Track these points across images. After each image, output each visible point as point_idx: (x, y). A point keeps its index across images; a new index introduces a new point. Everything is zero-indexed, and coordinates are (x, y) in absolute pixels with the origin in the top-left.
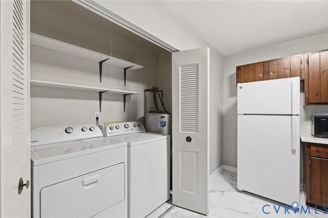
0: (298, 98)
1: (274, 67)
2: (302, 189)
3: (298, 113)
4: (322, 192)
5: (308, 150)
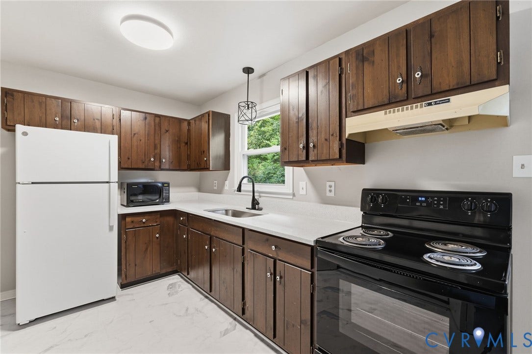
1: (78, 111)
3: (115, 180)
5: (123, 222)
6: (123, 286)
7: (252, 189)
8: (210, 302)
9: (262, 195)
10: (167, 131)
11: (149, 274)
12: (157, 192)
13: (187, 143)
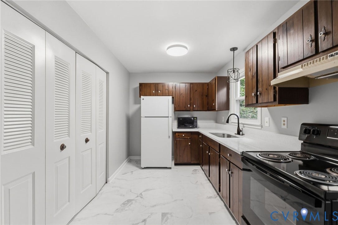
0: (171, 107)
1: (160, 87)
2: (173, 159)
3: (171, 116)
4: (180, 156)
5: (175, 135)
6: (176, 164)
7: (237, 122)
8: (209, 182)
9: (245, 126)
10: (196, 91)
11: (186, 162)
12: (191, 122)
13: (207, 96)
